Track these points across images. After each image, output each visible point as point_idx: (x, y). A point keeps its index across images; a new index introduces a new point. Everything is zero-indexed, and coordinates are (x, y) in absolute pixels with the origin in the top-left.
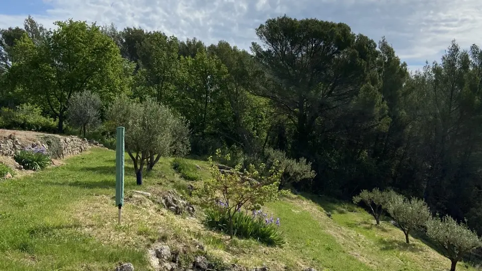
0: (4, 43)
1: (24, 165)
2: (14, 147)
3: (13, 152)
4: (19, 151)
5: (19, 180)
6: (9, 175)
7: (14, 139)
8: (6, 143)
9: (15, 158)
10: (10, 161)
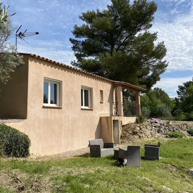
0: (185, 88)
1: (191, 134)
2: (187, 127)
3: (187, 130)
4: (189, 129)
5: (187, 139)
6: (184, 137)
7: (186, 125)
8: (184, 126)
9: (187, 132)
10: (185, 133)
